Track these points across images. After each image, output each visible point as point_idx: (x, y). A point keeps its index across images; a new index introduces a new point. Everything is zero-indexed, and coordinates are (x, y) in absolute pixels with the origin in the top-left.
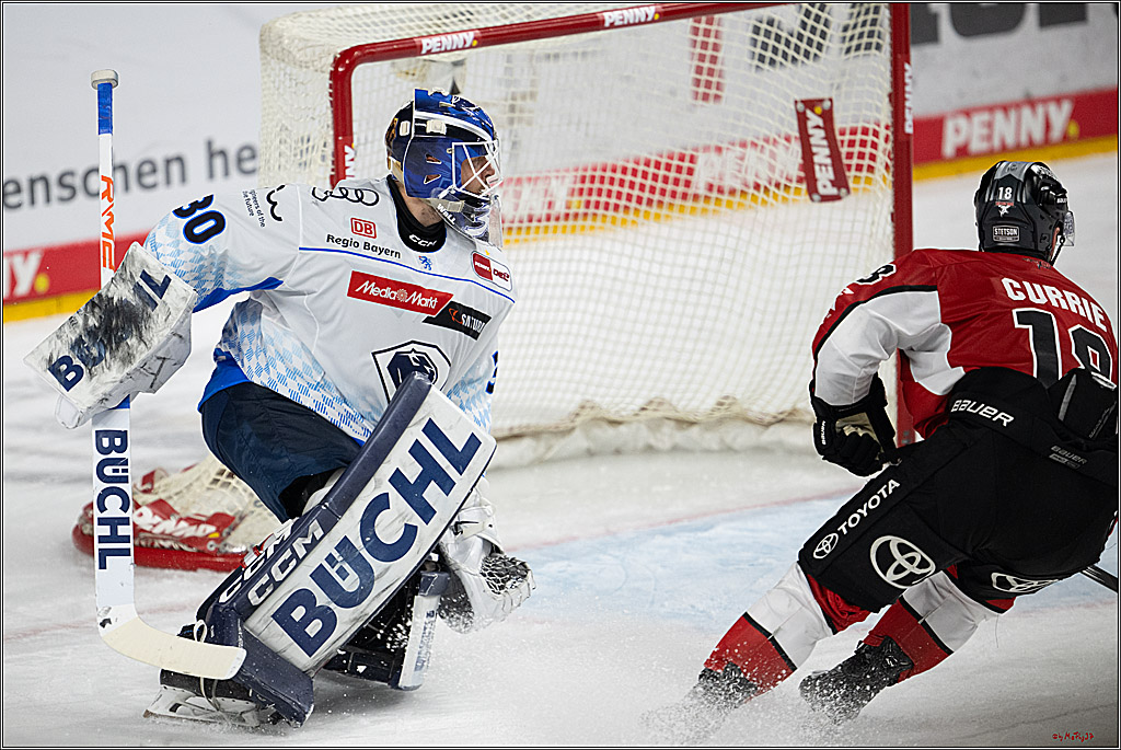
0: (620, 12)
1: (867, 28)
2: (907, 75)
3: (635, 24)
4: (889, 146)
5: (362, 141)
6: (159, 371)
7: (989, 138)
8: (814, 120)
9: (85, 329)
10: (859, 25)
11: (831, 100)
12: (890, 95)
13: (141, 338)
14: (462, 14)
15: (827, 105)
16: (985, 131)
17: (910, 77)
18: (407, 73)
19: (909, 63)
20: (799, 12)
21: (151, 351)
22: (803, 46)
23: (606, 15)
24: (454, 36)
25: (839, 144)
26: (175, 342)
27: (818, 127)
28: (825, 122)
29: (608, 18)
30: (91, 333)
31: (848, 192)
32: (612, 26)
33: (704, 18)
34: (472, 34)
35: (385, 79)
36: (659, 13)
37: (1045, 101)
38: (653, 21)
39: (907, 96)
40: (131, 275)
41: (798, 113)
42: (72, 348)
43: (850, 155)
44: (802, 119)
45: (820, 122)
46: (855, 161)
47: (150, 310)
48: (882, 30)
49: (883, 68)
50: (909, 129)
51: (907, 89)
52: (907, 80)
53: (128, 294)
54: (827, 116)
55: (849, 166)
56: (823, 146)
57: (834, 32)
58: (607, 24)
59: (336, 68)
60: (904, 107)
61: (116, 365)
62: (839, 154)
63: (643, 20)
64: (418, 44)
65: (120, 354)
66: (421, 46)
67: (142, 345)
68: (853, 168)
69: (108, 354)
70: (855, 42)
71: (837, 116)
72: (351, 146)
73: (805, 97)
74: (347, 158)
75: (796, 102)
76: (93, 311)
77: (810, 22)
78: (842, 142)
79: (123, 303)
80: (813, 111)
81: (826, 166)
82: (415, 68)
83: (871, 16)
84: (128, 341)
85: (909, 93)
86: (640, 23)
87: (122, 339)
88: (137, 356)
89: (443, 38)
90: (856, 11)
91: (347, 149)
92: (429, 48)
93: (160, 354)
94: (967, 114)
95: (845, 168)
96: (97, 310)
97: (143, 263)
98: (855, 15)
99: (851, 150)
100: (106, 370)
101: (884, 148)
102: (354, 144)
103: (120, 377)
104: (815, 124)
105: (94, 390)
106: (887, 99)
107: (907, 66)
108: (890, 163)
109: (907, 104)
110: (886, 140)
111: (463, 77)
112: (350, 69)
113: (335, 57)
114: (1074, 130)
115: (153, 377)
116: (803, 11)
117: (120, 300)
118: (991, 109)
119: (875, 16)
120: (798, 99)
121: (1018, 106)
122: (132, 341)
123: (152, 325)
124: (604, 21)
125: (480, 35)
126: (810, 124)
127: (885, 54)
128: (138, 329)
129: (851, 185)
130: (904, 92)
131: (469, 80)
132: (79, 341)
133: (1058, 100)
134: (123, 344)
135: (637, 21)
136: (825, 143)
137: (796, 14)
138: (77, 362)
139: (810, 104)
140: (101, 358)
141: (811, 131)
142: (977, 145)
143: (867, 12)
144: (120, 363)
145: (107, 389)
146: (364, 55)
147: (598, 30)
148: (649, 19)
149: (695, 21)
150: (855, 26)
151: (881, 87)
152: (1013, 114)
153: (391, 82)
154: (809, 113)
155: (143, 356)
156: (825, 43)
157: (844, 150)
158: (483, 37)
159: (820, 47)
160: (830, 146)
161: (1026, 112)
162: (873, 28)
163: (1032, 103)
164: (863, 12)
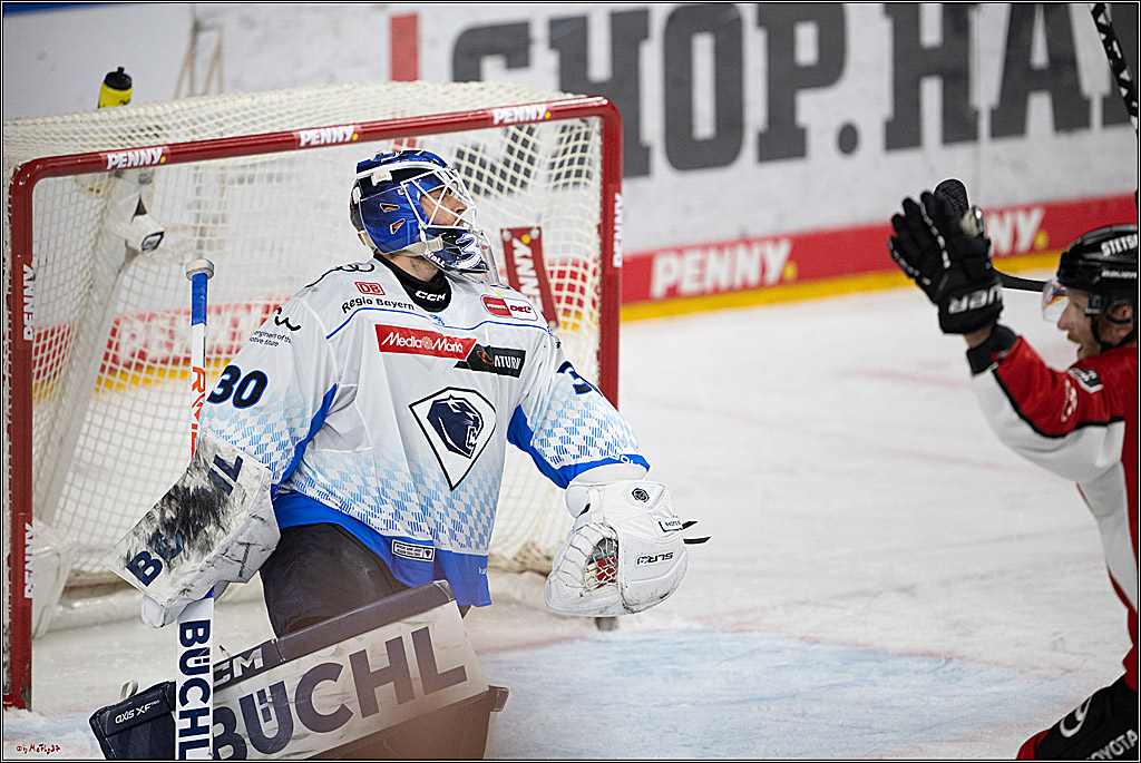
0: (317, 131)
1: (578, 155)
2: (617, 205)
3: (332, 144)
4: (597, 280)
5: (42, 263)
6: (245, 558)
7: (701, 278)
8: (521, 249)
9: (162, 522)
10: (570, 151)
11: (539, 228)
12: (599, 226)
13: (218, 525)
14: (150, 129)
15: (535, 234)
16: (697, 271)
17: (621, 208)
18: (91, 190)
19: (620, 192)
20: (506, 135)
21: (230, 536)
22: (510, 172)
23: (302, 134)
24: (142, 151)
25: (548, 275)
26: (256, 526)
27: (525, 257)
28: (533, 252)
29: (305, 137)
30: (169, 525)
31: (557, 325)
32: (308, 145)
33: (406, 140)
34: (160, 150)
35: (67, 197)
36: (359, 133)
37: (762, 240)
38: (351, 141)
39: (616, 228)
40: (205, 462)
41: (504, 242)
42: (150, 543)
43: (559, 287)
44: (508, 249)
45: (528, 252)
46: (565, 293)
47: (226, 495)
48: (592, 157)
49: (592, 198)
50: (618, 263)
51: (617, 220)
52: (617, 212)
53: (203, 482)
54: (536, 246)
55: (559, 299)
56: (531, 277)
57: (543, 158)
58: (303, 144)
59: (16, 182)
60: (613, 240)
61: (194, 555)
62: (548, 285)
63: (340, 140)
64: (103, 158)
65: (198, 543)
66: (107, 161)
67: (221, 531)
68: (563, 300)
69: (186, 545)
70: (565, 169)
71: (546, 244)
72: (30, 266)
73: (511, 226)
74: (26, 277)
75: (502, 231)
76: (170, 505)
77: (518, 147)
78: (552, 272)
79: (201, 492)
80: (520, 239)
81: (534, 297)
82: (100, 185)
83: (581, 142)
84: (206, 528)
85: (619, 224)
86: (337, 143)
87: (200, 528)
88: (216, 543)
89: (130, 154)
90: (566, 135)
91: (26, 268)
92: (115, 163)
93: (241, 539)
94: (680, 251)
95: (555, 300)
96: (173, 502)
97: (215, 447)
98: (565, 140)
99: (561, 281)
100: (184, 560)
101: (593, 282)
102: (34, 264)
103: (199, 566)
104: (522, 254)
105: (173, 582)
106: (596, 231)
107: (617, 196)
108: (597, 298)
109: (617, 236)
110: (594, 274)
111: (150, 196)
112: (31, 183)
113: (16, 171)
114: (791, 272)
115: (240, 564)
116: (510, 135)
117: (196, 489)
118: (705, 247)
119: (586, 142)
120: (505, 226)
121: (733, 245)
122: (210, 528)
123: (229, 510)
124: (299, 140)
125: (169, 151)
126: (517, 254)
127: (596, 182)
128: (216, 515)
129: (561, 317)
130: (613, 224)
131: (157, 199)
132: (157, 534)
133: (776, 240)
134: (201, 533)
135: (334, 141)
136: (533, 273)
137: (502, 138)
138: (155, 556)
139: (518, 233)
140: (179, 549)
141: (518, 261)
142: (688, 286)
143: (577, 138)
144: (199, 552)
145: (188, 579)
146: (46, 169)
147: (294, 149)
148: (348, 139)
149: (396, 143)
150: (565, 152)
151: (590, 217)
152: (727, 253)
153: (74, 199)
154: (516, 243)
155: (222, 542)
156: (533, 169)
157: (553, 281)
158: (172, 154)
159: (527, 173)
160: (538, 277)
161: (741, 252)
162: (583, 154)
163: (747, 242)
164: (573, 137)
